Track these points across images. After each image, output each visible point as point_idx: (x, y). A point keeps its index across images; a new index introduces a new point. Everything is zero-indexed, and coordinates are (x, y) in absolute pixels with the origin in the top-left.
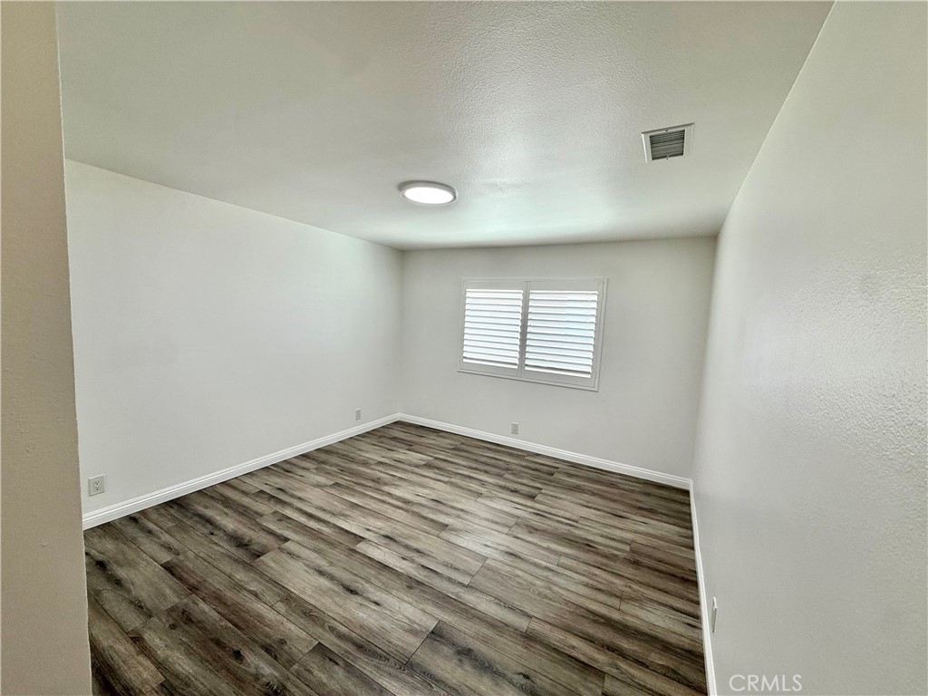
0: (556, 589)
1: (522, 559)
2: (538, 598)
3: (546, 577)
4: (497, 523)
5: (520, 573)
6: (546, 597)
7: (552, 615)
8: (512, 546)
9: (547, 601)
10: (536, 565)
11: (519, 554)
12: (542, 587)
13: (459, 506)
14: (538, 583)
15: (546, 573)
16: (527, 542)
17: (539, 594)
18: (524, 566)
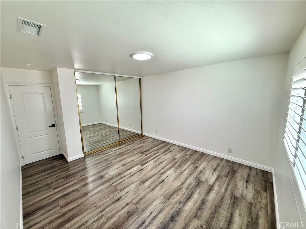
0: (94, 208)
1: (114, 202)
2: (95, 201)
3: (100, 208)
4: (141, 200)
5: (108, 199)
6: (93, 204)
7: (86, 203)
8: (122, 201)
9: (92, 203)
10: (109, 206)
11: (116, 203)
12: (98, 204)
13: (157, 189)
14: (100, 204)
15: (102, 208)
16: (123, 208)
17: (96, 202)
18: (111, 202)
